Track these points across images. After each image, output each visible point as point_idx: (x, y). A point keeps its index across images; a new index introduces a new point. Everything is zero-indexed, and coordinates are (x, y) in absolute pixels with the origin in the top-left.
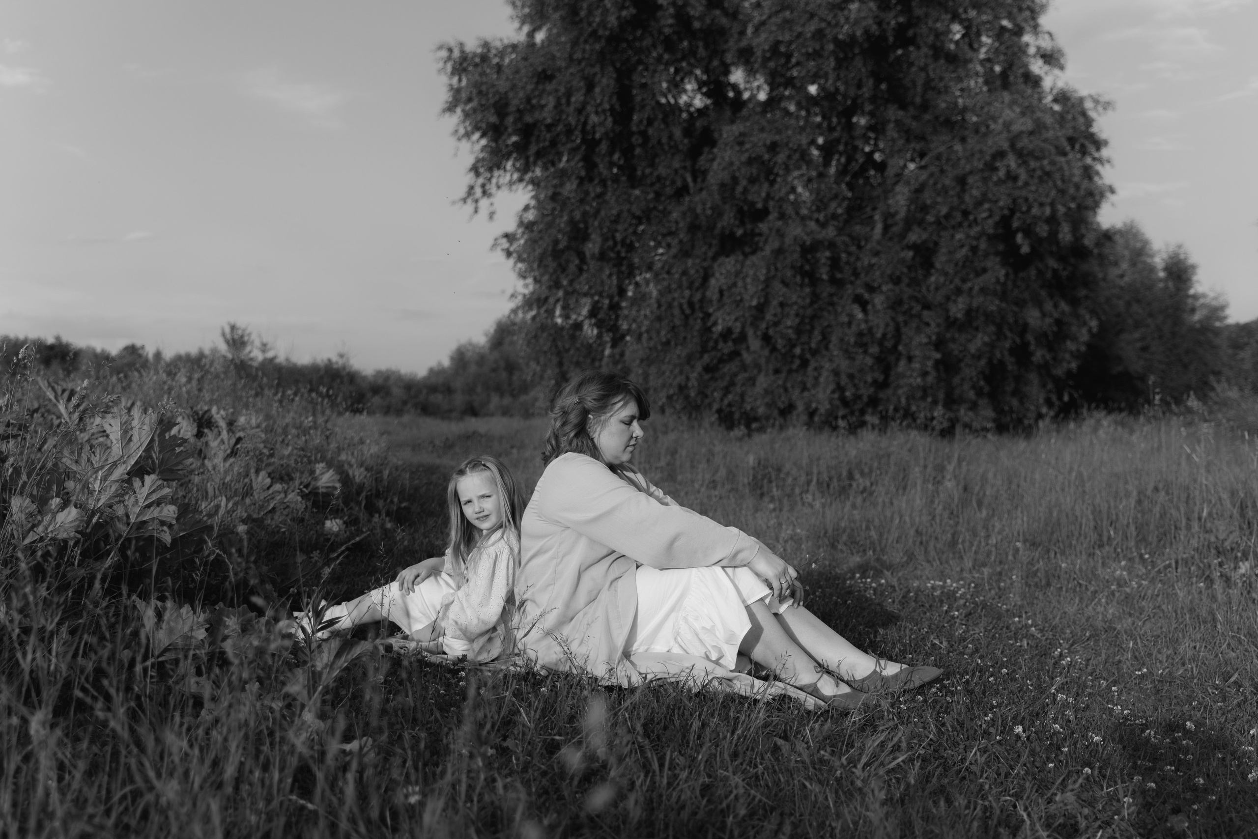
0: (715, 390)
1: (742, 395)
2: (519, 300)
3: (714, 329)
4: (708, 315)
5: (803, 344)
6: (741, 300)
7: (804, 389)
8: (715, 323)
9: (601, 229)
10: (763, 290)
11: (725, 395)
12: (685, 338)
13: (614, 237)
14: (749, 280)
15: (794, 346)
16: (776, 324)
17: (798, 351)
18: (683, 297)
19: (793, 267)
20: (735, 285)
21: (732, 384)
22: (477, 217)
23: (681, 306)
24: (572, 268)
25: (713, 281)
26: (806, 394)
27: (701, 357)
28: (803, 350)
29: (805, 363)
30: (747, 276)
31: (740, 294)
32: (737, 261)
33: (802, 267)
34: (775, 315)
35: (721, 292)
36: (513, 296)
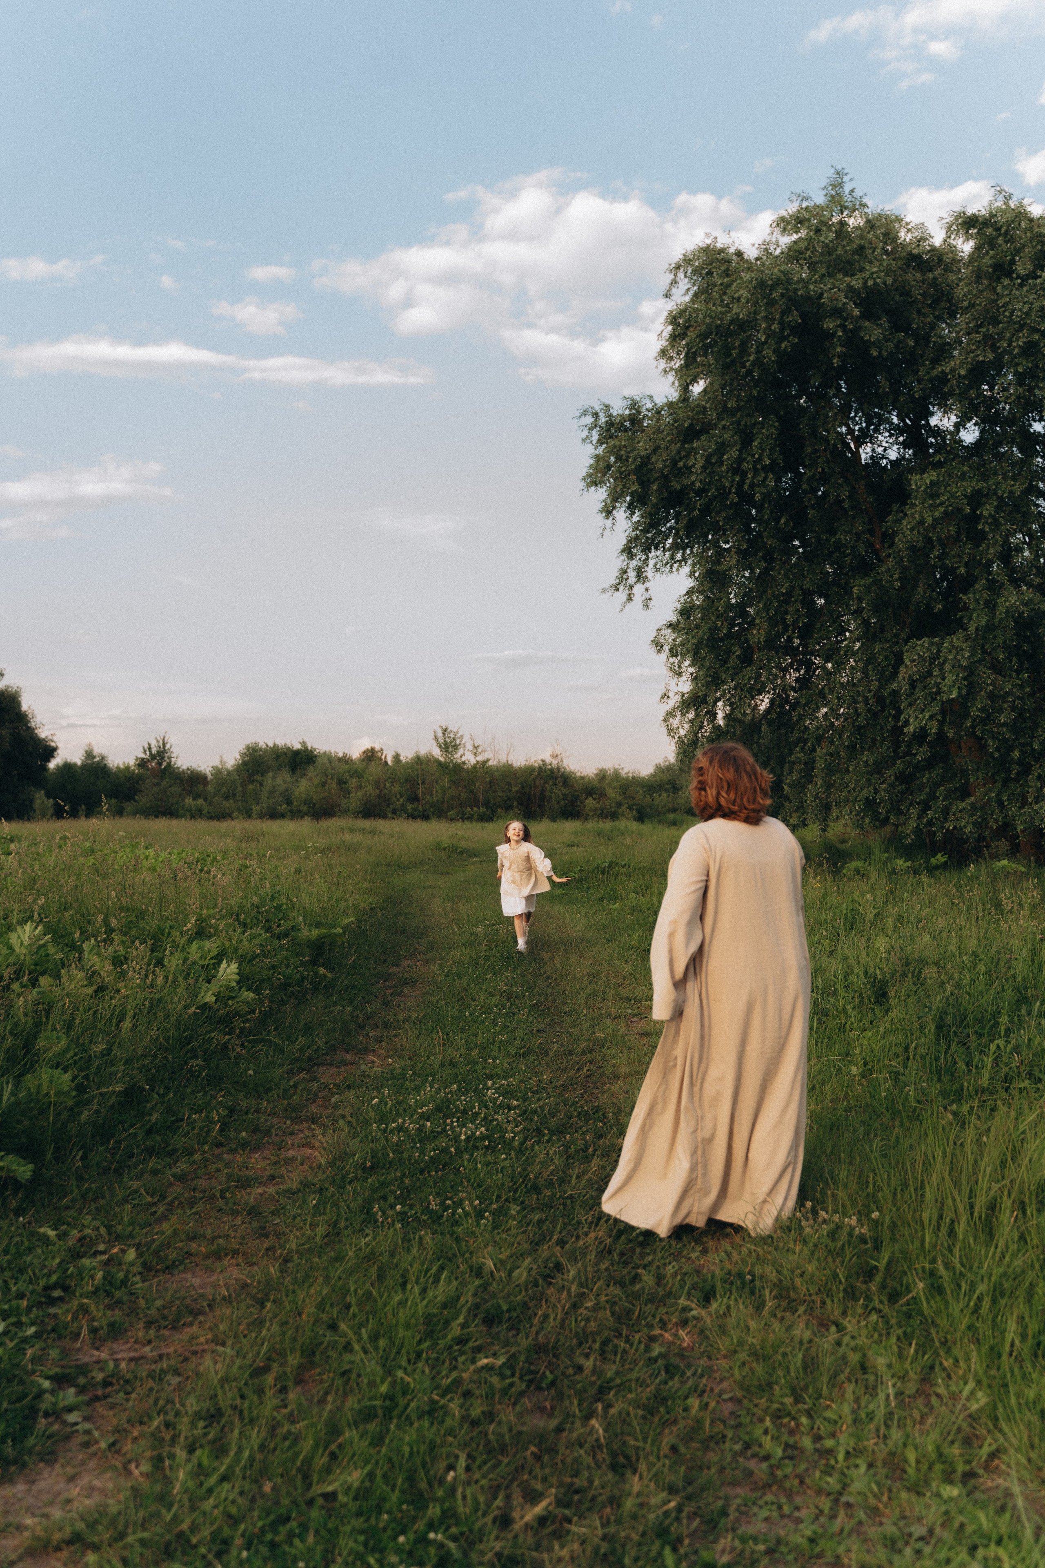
0: (911, 804)
1: (946, 812)
2: (674, 701)
3: (905, 730)
4: (899, 712)
5: (1023, 745)
6: (939, 692)
7: (1025, 803)
8: (907, 723)
9: (767, 612)
10: (964, 679)
11: (924, 811)
12: (874, 740)
13: (784, 620)
14: (947, 667)
15: (1011, 749)
16: (984, 722)
17: (1016, 754)
18: (870, 691)
19: (1006, 648)
20: (930, 673)
21: (933, 797)
22: (629, 606)
23: (866, 701)
24: (733, 661)
25: (902, 670)
26: (1026, 809)
27: (894, 764)
28: (1023, 753)
29: (1026, 770)
30: (945, 662)
31: (937, 685)
32: (932, 644)
33: (1018, 647)
34: (982, 710)
35: (913, 684)
36: (665, 696)
